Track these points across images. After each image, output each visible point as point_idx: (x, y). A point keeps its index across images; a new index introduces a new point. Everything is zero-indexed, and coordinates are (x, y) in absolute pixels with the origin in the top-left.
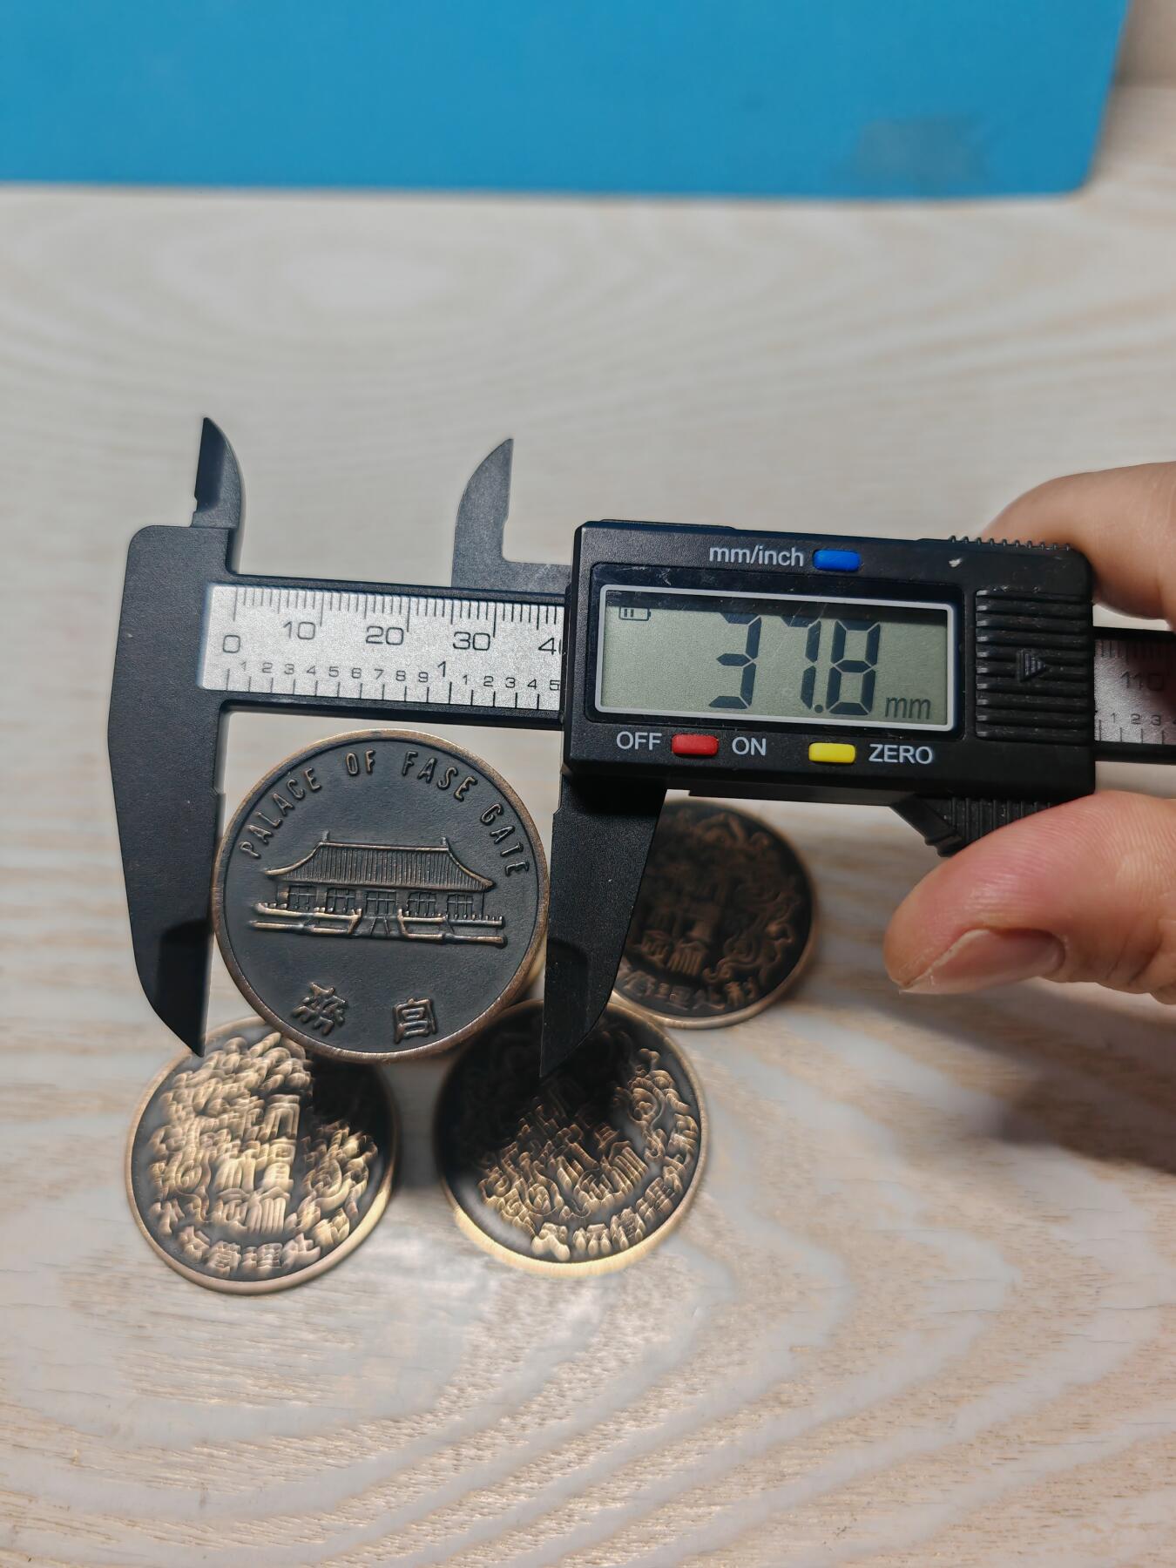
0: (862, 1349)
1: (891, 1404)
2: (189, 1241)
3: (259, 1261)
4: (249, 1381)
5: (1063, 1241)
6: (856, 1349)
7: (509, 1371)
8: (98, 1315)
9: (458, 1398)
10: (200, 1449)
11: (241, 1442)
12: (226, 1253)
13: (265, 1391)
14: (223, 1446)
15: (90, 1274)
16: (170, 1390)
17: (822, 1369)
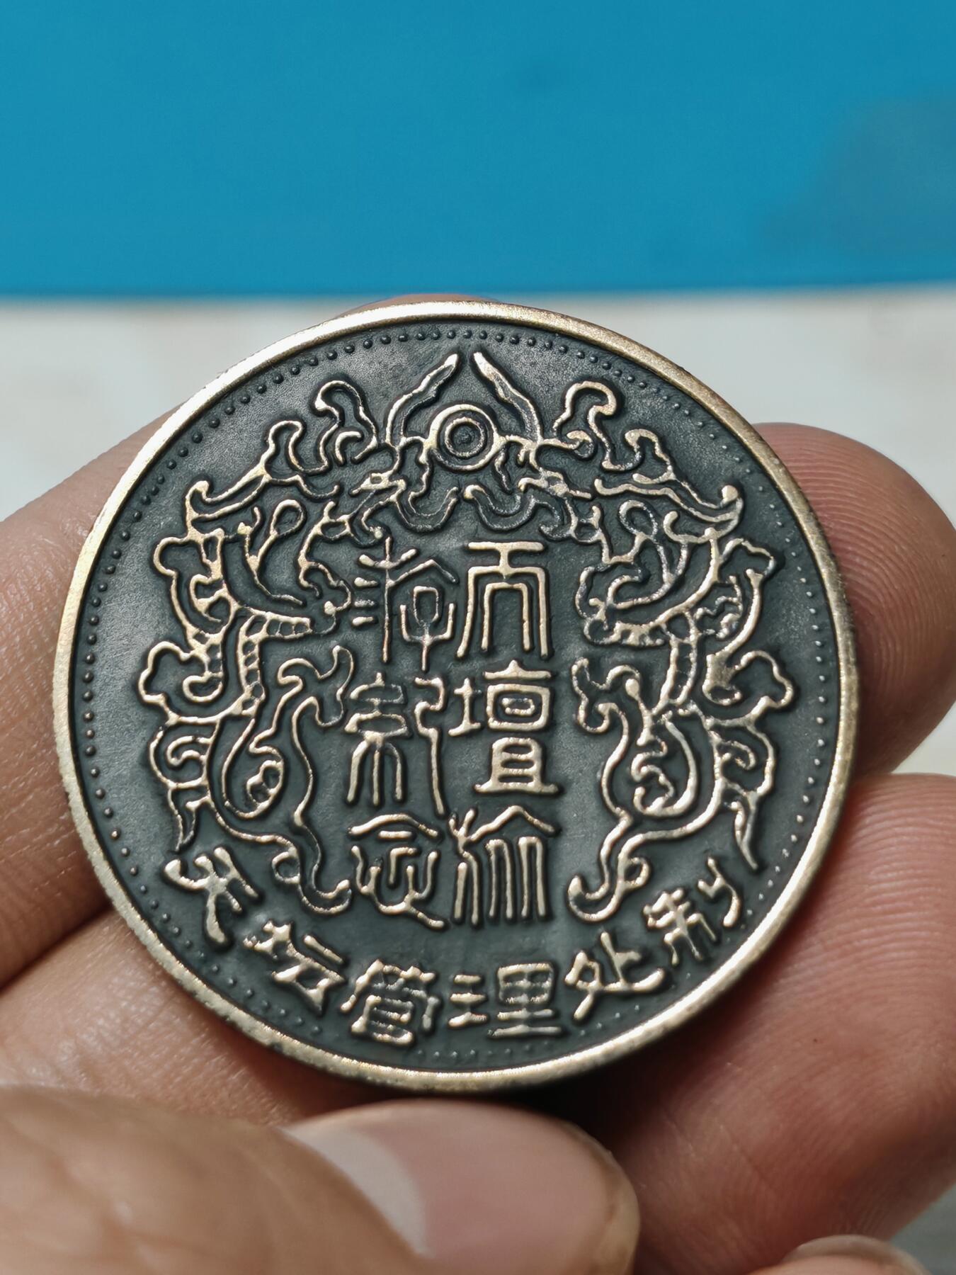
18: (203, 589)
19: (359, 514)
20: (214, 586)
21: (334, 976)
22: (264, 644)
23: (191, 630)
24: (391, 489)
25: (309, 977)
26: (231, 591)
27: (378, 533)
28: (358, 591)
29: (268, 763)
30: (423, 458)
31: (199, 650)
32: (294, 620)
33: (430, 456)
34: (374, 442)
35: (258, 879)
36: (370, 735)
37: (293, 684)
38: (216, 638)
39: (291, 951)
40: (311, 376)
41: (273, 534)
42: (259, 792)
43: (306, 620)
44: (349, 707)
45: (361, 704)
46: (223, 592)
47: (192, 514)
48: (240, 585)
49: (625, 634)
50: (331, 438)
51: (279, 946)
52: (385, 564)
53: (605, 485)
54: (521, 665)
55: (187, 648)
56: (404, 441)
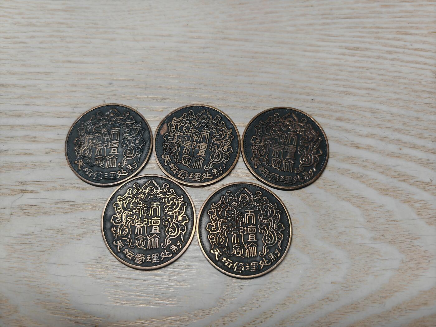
0: (354, 282)
1: (365, 300)
2: (127, 254)
3: (151, 259)
4: (153, 299)
5: (418, 246)
6: (353, 282)
7: (239, 293)
8: (99, 278)
9: (223, 302)
10: (139, 321)
11: (152, 318)
12: (140, 258)
13: (158, 302)
14: (146, 320)
15: (95, 265)
16: (126, 302)
17: (341, 289)
18: (214, 217)
19: (232, 207)
20: (215, 216)
21: (231, 264)
22: (221, 223)
23: (213, 222)
24: (236, 204)
25: (229, 264)
26: (217, 217)
27: (234, 210)
28: (232, 217)
29: (222, 238)
30: (239, 200)
31: (214, 224)
32: (225, 220)
33: (240, 200)
34: (233, 198)
35: (222, 252)
36: (234, 234)
37: (225, 228)
38: (216, 223)
39: (226, 261)
40: (225, 190)
41: (222, 210)
42: (222, 241)
43: (226, 220)
44: (232, 231)
45: (233, 230)
46: (216, 217)
47: (212, 207)
48: (218, 216)
49: (264, 221)
50: (228, 198)
51: (225, 261)
52: (235, 213)
53: (261, 203)
54: (252, 225)
55: (212, 224)
56: (237, 198)
